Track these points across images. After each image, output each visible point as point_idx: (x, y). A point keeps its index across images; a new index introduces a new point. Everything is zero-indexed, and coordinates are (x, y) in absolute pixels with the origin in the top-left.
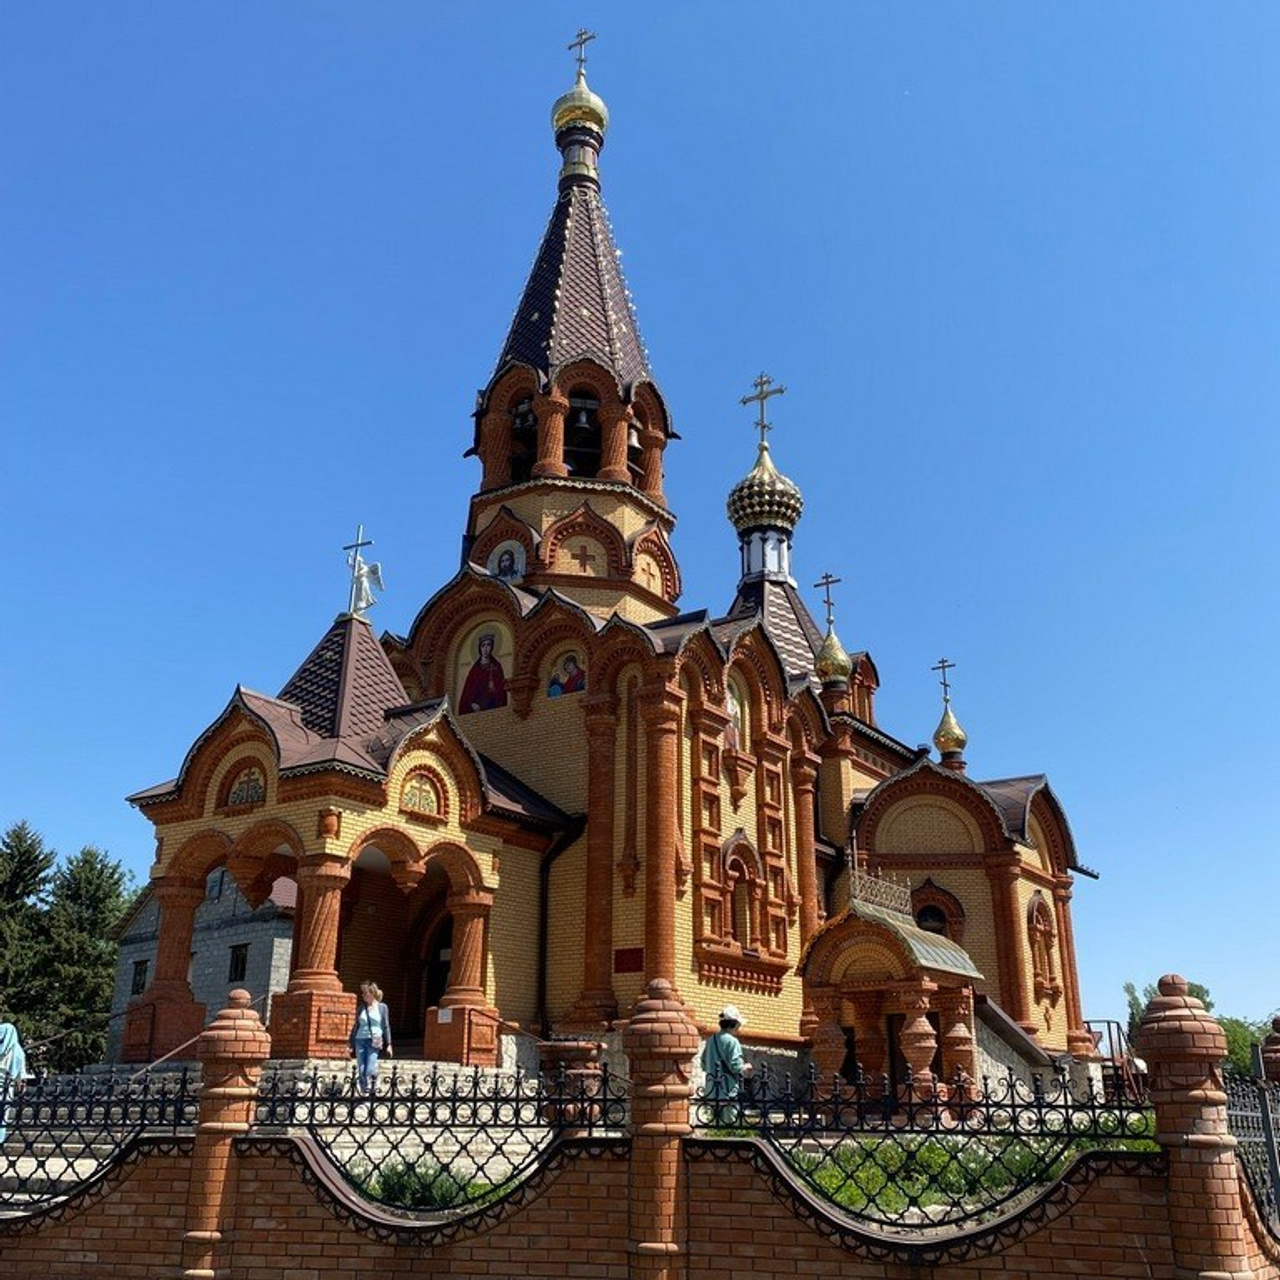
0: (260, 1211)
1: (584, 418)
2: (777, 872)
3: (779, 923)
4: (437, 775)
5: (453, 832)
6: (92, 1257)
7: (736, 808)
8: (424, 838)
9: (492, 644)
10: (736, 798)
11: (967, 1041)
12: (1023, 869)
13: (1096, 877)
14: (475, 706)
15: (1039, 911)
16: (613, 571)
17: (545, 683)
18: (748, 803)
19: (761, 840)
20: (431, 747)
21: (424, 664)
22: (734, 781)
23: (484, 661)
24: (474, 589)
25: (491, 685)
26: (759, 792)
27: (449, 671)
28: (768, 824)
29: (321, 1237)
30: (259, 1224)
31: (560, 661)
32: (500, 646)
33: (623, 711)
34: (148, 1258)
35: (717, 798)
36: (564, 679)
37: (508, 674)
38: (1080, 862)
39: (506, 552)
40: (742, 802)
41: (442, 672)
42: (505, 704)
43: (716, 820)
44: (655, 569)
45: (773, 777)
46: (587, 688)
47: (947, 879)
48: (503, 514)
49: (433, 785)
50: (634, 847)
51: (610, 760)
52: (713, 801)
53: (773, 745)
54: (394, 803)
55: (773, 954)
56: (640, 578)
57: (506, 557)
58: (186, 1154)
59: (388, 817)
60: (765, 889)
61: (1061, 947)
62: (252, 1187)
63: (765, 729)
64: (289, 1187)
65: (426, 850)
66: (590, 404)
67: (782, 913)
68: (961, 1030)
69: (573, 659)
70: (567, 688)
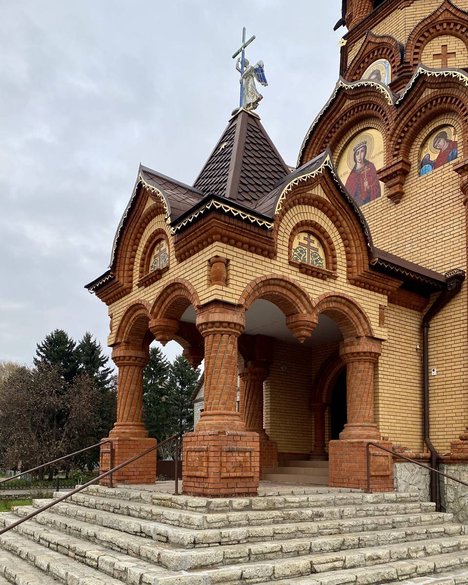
23: (359, 166)
31: (431, 142)
36: (434, 157)
42: (379, 195)
65: (317, 301)
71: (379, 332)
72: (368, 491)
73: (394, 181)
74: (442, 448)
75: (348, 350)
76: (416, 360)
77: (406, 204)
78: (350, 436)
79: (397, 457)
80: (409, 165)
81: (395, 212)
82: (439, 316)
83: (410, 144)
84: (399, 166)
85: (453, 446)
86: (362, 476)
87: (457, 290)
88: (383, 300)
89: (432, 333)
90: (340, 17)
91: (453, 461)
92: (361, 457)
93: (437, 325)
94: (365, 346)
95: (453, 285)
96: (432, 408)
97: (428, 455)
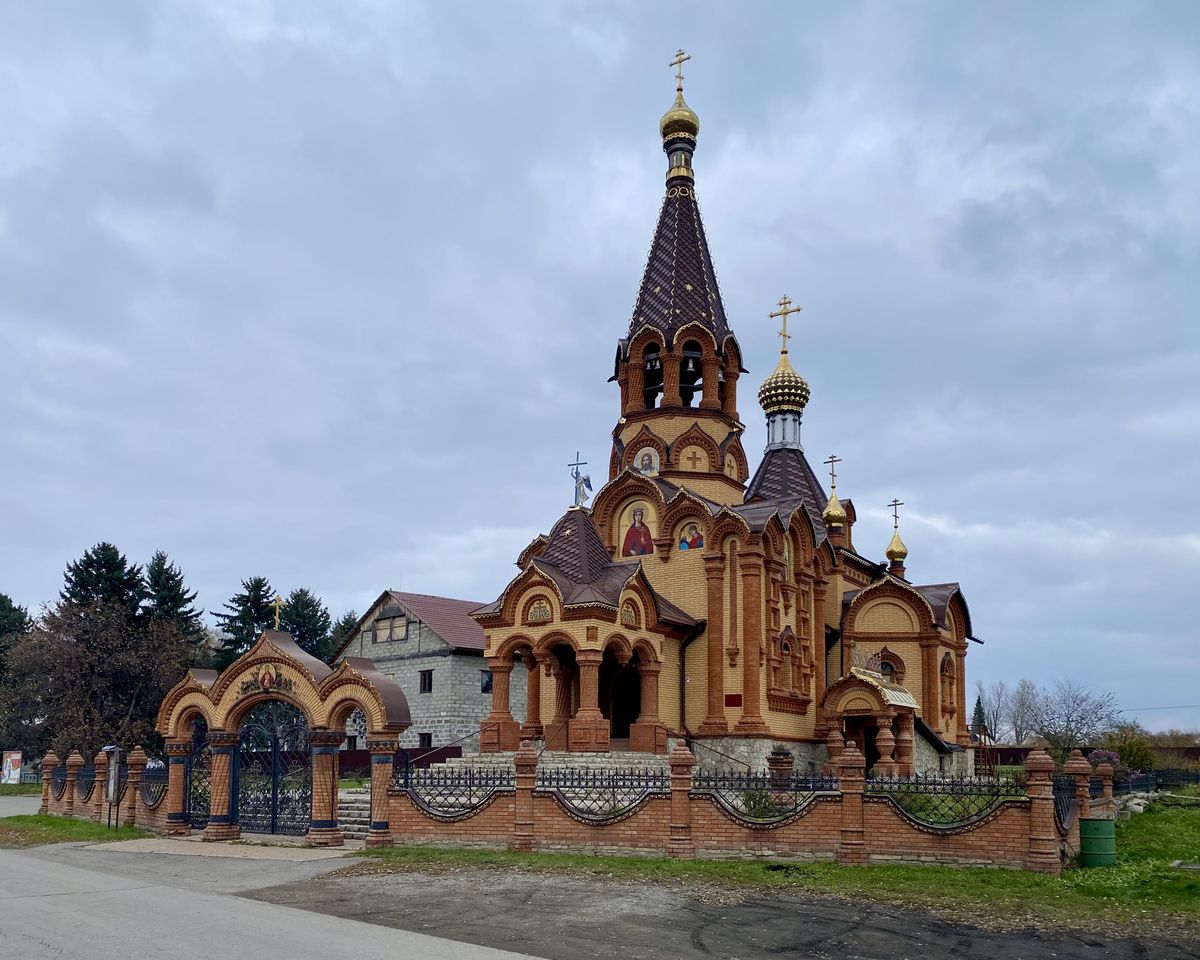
0: (700, 818)
1: (691, 365)
2: (806, 648)
3: (805, 675)
4: (635, 603)
5: (644, 634)
6: (635, 833)
7: (786, 614)
8: (632, 637)
9: (642, 515)
10: (787, 607)
11: (911, 742)
12: (941, 641)
13: (982, 643)
14: (633, 552)
15: (946, 664)
16: (712, 468)
17: (677, 541)
18: (792, 611)
19: (798, 631)
20: (633, 588)
21: (601, 525)
22: (786, 599)
23: (637, 525)
24: (631, 481)
25: (643, 539)
26: (798, 602)
27: (615, 530)
28: (803, 621)
29: (726, 826)
30: (700, 822)
31: (687, 528)
32: (647, 515)
33: (728, 562)
34: (658, 833)
35: (778, 610)
36: (689, 540)
37: (654, 534)
38: (973, 635)
39: (646, 455)
40: (790, 610)
41: (611, 530)
42: (652, 552)
43: (777, 623)
44: (734, 464)
45: (804, 593)
46: (705, 546)
47: (894, 648)
48: (644, 431)
49: (633, 608)
50: (736, 640)
51: (720, 590)
52: (776, 611)
53: (806, 575)
54: (618, 620)
55: (804, 695)
56: (727, 471)
57: (646, 458)
58: (669, 799)
59: (617, 628)
60: (800, 659)
61: (957, 684)
62: (696, 809)
63: (802, 567)
64: (711, 810)
66: (696, 354)
67: (808, 671)
68: (906, 736)
69: (695, 528)
70: (692, 545)
71: (661, 658)
72: (655, 753)
73: (663, 549)
74: (694, 731)
75: (643, 668)
76: (676, 672)
77: (670, 565)
78: (644, 721)
79: (670, 734)
80: (673, 540)
81: (663, 567)
82: (691, 645)
83: (674, 527)
84: (668, 542)
85: (699, 728)
86: (652, 745)
87: (703, 631)
88: (662, 637)
89: (687, 655)
90: (613, 374)
91: (700, 737)
92: (651, 734)
93: (690, 651)
94: (653, 667)
95: (700, 628)
96: (687, 703)
97: (685, 733)
